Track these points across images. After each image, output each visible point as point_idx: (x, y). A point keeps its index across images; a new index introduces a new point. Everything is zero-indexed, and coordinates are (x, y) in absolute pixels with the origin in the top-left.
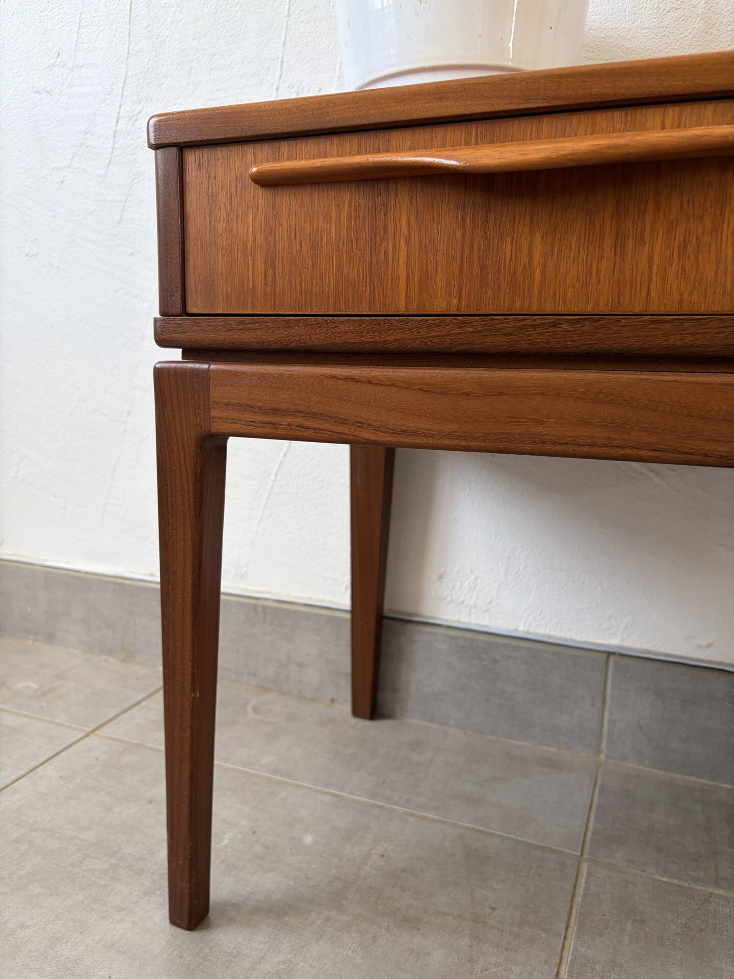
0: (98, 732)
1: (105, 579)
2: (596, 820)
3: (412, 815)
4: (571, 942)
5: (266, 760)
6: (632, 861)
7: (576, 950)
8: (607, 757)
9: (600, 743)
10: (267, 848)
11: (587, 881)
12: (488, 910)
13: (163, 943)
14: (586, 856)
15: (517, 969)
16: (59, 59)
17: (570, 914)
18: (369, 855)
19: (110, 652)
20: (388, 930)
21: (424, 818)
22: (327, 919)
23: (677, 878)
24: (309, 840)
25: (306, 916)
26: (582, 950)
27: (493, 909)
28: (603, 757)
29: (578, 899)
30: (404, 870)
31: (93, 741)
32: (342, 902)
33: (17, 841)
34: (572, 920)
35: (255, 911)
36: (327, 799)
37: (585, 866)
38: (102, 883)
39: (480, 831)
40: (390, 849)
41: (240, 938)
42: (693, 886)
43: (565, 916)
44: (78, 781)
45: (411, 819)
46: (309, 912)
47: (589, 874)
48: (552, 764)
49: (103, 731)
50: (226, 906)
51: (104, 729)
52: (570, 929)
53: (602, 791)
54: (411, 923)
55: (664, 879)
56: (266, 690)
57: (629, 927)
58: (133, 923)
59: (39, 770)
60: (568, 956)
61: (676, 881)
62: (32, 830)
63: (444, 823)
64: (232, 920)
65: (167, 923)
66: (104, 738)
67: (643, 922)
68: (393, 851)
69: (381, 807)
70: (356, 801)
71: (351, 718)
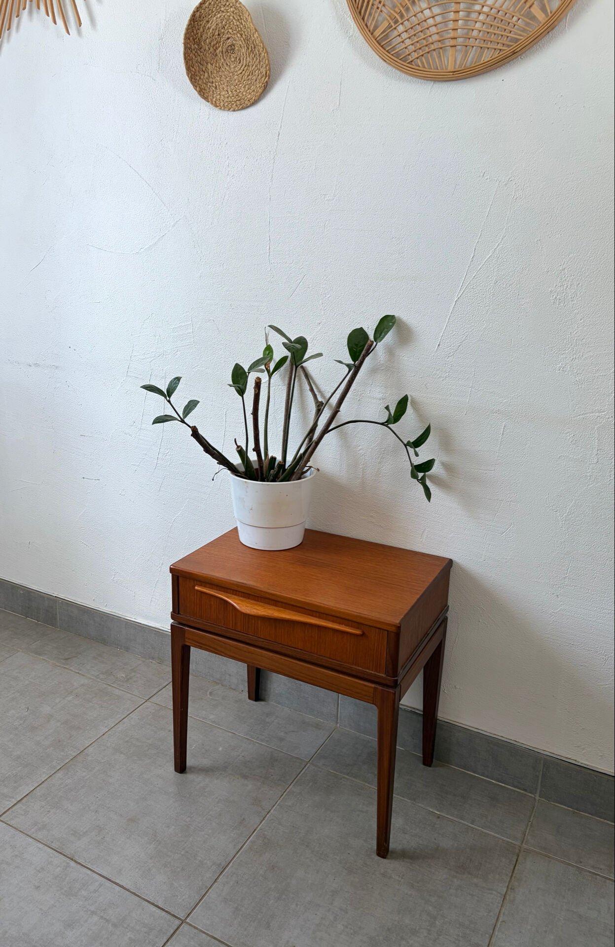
0: (149, 700)
1: (152, 628)
2: (321, 750)
3: (258, 743)
4: (291, 786)
5: (212, 717)
6: (325, 764)
7: (291, 789)
8: (340, 725)
9: (337, 720)
12: (270, 776)
14: (311, 762)
15: (271, 792)
16: (135, 424)
17: (295, 779)
18: (239, 756)
19: (153, 658)
20: (238, 778)
21: (261, 744)
22: (221, 774)
24: (220, 749)
25: (215, 773)
26: (293, 789)
27: (272, 775)
28: (338, 725)
30: (249, 761)
31: (148, 704)
32: (227, 769)
33: (127, 742)
34: (295, 781)
35: (200, 770)
36: (230, 734)
37: (309, 764)
38: (155, 757)
39: (278, 750)
42: (340, 774)
43: (293, 779)
44: (144, 721)
45: (257, 744)
46: (216, 771)
47: (308, 768)
48: (317, 726)
49: (152, 700)
50: (191, 768)
51: (152, 699)
52: (293, 783)
53: (330, 739)
54: (245, 777)
55: (332, 771)
56: (217, 683)
57: (311, 784)
59: (131, 715)
60: (288, 790)
61: (335, 772)
62: (131, 738)
63: (268, 747)
64: (192, 772)
65: (174, 771)
66: (153, 703)
67: (316, 783)
68: (247, 755)
69: (248, 739)
70: (239, 736)
71: (248, 699)
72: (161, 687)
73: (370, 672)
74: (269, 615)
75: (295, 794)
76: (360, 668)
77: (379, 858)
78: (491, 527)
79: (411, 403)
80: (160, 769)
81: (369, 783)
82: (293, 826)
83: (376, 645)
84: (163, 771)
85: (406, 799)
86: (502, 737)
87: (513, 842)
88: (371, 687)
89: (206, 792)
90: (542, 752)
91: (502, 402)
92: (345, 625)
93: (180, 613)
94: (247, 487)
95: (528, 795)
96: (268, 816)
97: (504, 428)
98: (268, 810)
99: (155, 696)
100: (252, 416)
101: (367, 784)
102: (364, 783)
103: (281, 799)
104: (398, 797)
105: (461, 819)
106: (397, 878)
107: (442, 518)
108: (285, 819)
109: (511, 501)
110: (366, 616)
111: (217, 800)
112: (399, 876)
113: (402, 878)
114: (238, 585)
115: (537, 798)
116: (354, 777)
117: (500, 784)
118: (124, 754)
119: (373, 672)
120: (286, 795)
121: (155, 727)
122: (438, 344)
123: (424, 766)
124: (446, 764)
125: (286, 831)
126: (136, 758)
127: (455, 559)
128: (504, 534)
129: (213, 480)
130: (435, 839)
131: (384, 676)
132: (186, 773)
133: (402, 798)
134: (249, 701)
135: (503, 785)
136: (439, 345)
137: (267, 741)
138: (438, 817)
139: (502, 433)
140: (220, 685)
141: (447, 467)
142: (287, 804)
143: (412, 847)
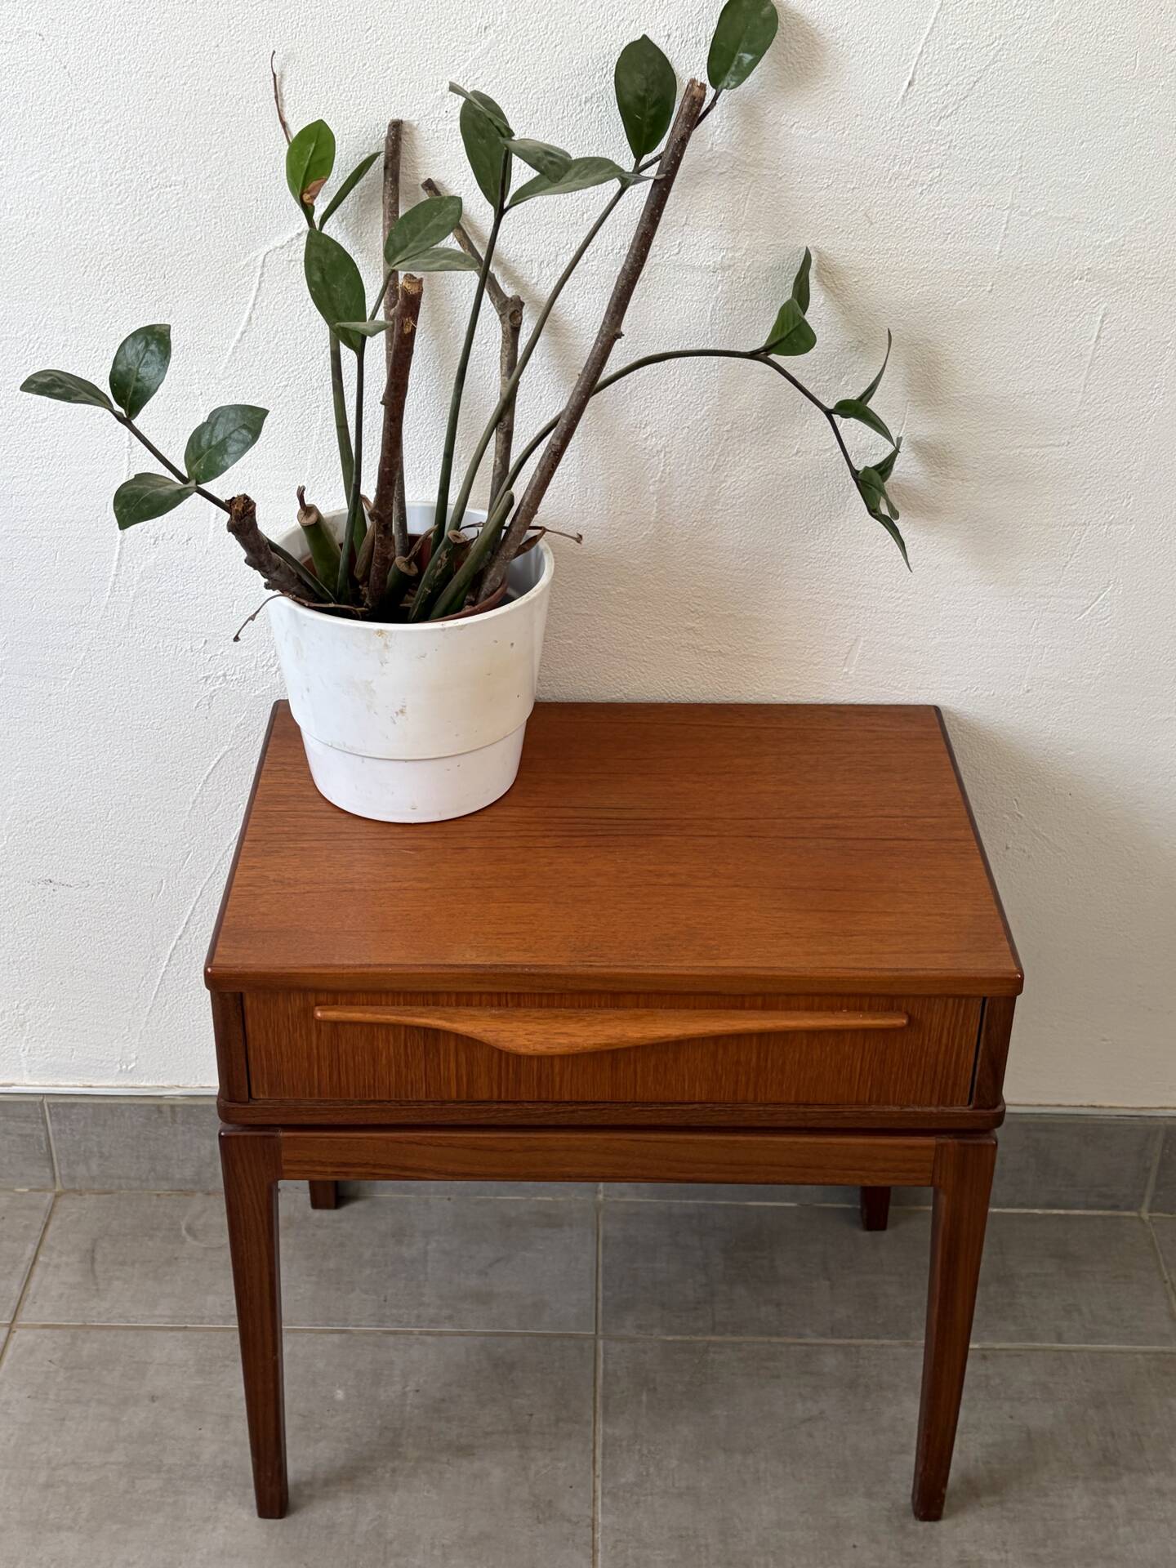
2: (605, 1287)
3: (428, 1334)
4: (600, 1425)
6: (640, 1327)
7: (605, 1433)
8: (605, 1196)
10: (304, 1416)
11: (605, 1362)
12: (527, 1417)
13: (265, 1536)
14: (600, 1333)
15: (562, 1465)
17: (595, 1399)
18: (404, 1394)
20: (448, 1463)
21: (441, 1334)
22: (394, 1471)
23: (681, 1334)
24: (340, 1395)
25: (374, 1473)
26: (609, 1431)
27: (531, 1415)
29: (600, 1382)
30: (443, 1400)
31: (21, 1337)
32: (400, 1450)
33: (48, 1486)
34: (598, 1405)
35: (327, 1482)
36: (336, 1338)
37: (601, 1343)
38: (170, 1500)
39: (498, 1334)
40: (421, 1381)
41: (328, 1511)
42: (694, 1338)
43: (591, 1403)
44: (52, 1397)
45: (429, 1339)
46: (375, 1469)
47: (606, 1353)
49: (25, 1318)
51: (23, 1315)
52: (598, 1415)
53: (605, 1245)
54: (464, 1450)
55: (670, 1338)
57: (644, 1398)
58: (226, 1527)
60: (600, 1440)
61: (679, 1338)
62: (54, 1469)
63: (462, 1334)
64: (311, 1497)
65: (256, 1518)
66: (34, 1327)
67: (655, 1389)
68: (425, 1382)
69: (395, 1333)
70: (366, 1333)
71: (310, 1210)
72: (23, 1268)
73: (927, 1109)
74: (614, 1041)
75: (624, 1443)
76: (896, 1109)
77: (927, 1524)
78: (1052, 599)
79: (817, 272)
80: (214, 1530)
81: (778, 1335)
82: (681, 1536)
83: (944, 1040)
84: (223, 1531)
85: (886, 1342)
86: (1059, 1106)
87: (1166, 1348)
88: (927, 1148)
89: (391, 1543)
90: (1161, 1113)
91: (1099, 246)
92: (849, 1010)
93: (254, 1095)
94: (386, 646)
95: (1125, 1217)
96: (598, 1535)
97: (1102, 321)
98: (589, 1521)
99: (27, 1304)
100: (383, 408)
101: (775, 1339)
102: (766, 1339)
103: (599, 1472)
104: (866, 1341)
105: (1032, 1338)
106: (995, 1556)
107: (909, 600)
108: (645, 1524)
109: (1111, 523)
110: (921, 973)
111: (436, 1552)
112: (996, 1548)
113: (1006, 1552)
114: (480, 975)
115: (1145, 1215)
116: (733, 1333)
117: (1055, 1212)
118: (70, 1528)
119: (933, 1109)
120: (604, 1455)
121: (100, 1402)
122: (909, 78)
123: (867, 1234)
124: (915, 1208)
125: (673, 1556)
126: (115, 1527)
127: (947, 704)
128: (1087, 612)
129: (236, 639)
130: (1011, 1417)
131: (966, 1110)
132: (296, 1509)
133: (875, 1342)
134: (318, 1213)
135: (1062, 1212)
136: (910, 84)
137: (450, 1318)
138: (984, 1358)
139: (1096, 334)
140: (199, 1195)
141: (931, 454)
142: (623, 1480)
143: (977, 1461)
